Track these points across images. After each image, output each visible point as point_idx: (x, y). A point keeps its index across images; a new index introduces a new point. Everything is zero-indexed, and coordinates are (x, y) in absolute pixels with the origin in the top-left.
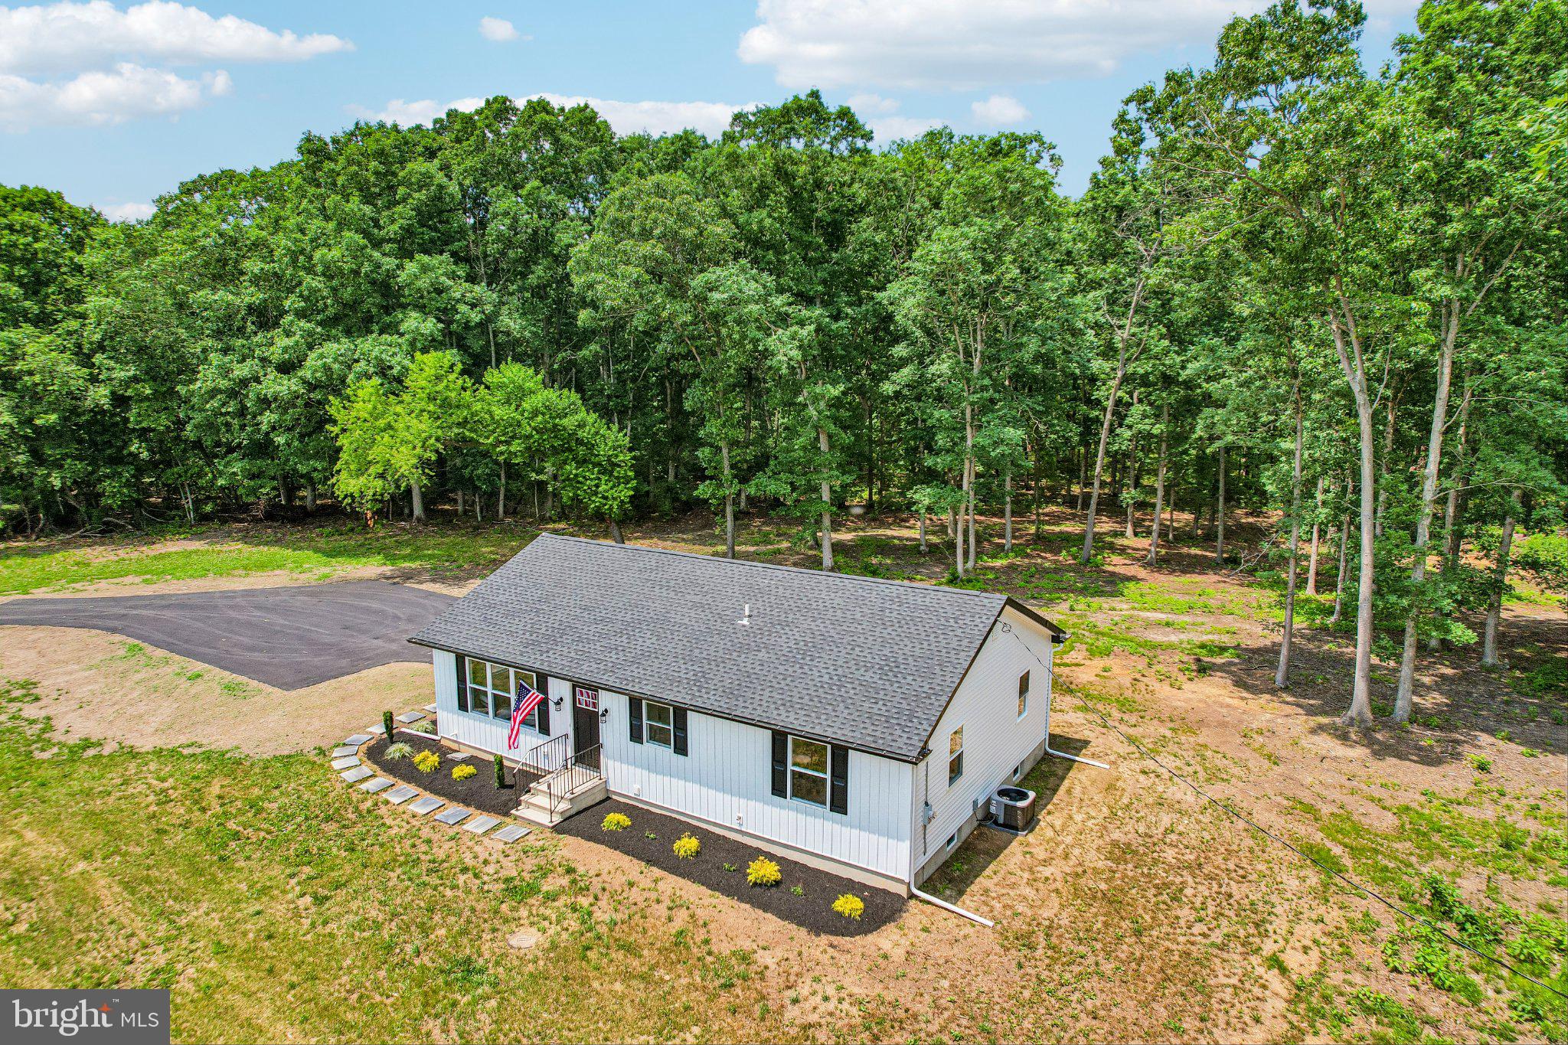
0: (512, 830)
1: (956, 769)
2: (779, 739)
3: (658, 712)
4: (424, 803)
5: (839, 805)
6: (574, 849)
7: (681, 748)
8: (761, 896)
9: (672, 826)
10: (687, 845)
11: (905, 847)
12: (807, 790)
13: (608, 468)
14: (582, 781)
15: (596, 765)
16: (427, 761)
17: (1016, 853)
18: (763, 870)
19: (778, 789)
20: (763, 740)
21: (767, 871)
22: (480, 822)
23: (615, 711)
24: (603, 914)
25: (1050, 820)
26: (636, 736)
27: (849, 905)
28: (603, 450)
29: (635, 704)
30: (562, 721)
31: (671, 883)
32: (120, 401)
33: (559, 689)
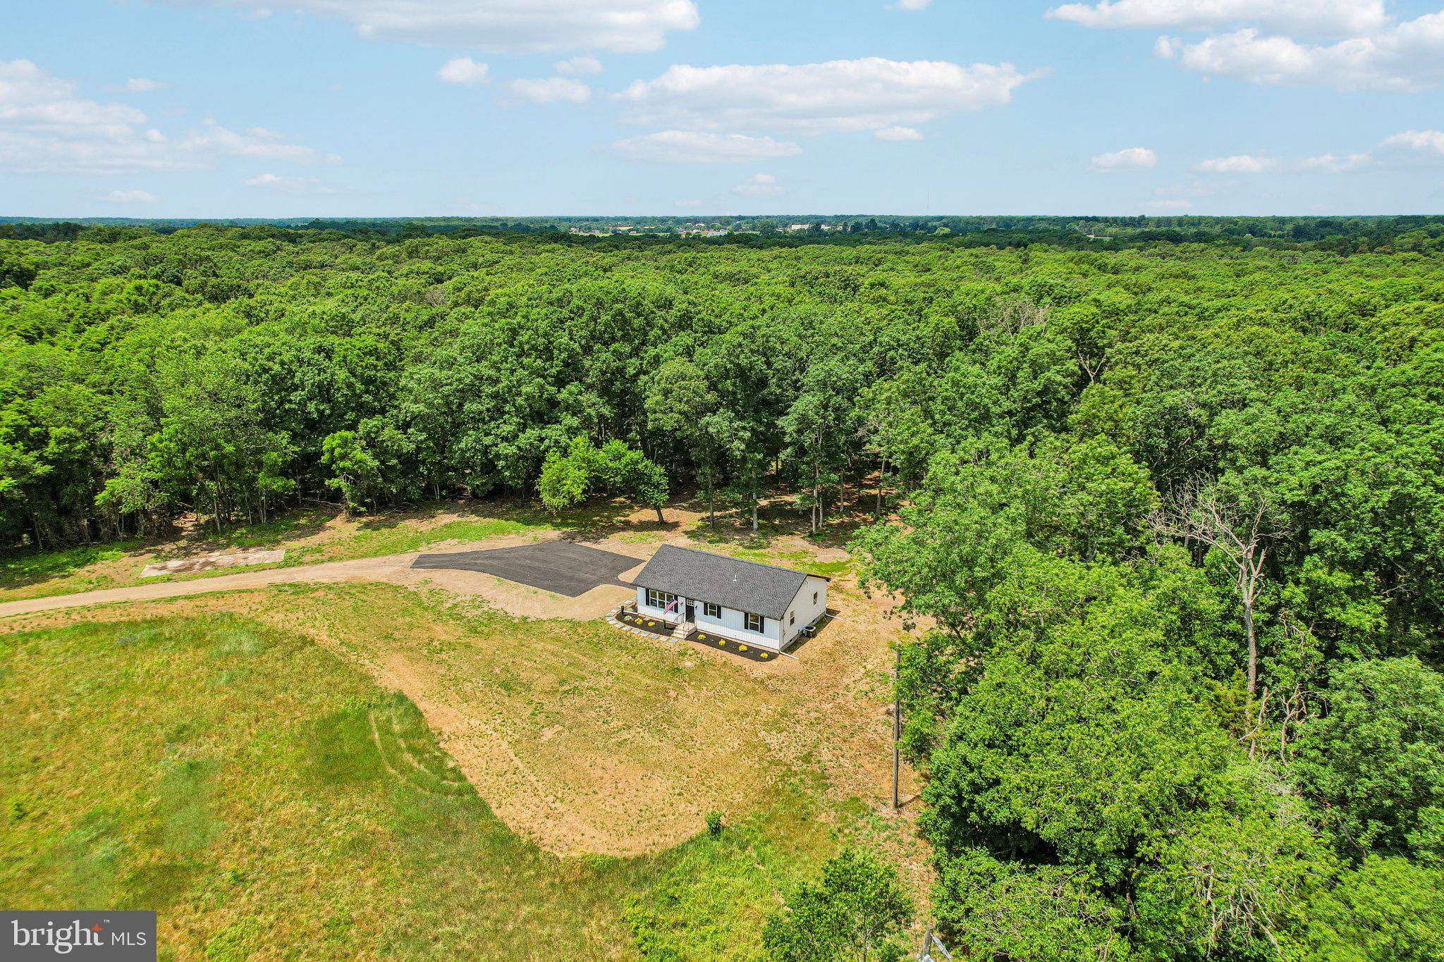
0: (673, 641)
1: (792, 621)
2: (746, 615)
3: (712, 607)
4: (644, 634)
5: (762, 631)
6: (691, 644)
7: (719, 617)
8: (743, 654)
9: (717, 639)
10: (722, 642)
11: (777, 642)
12: (754, 628)
13: (657, 486)
14: (690, 626)
15: (693, 621)
16: (640, 621)
17: (810, 643)
18: (742, 648)
19: (746, 627)
20: (743, 614)
21: (745, 648)
22: (663, 638)
23: (700, 607)
24: (705, 658)
25: (820, 635)
26: (706, 613)
27: (764, 655)
28: (656, 478)
29: (706, 605)
30: (682, 609)
31: (719, 652)
32: (419, 449)
33: (681, 600)
